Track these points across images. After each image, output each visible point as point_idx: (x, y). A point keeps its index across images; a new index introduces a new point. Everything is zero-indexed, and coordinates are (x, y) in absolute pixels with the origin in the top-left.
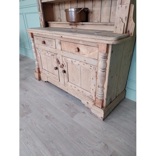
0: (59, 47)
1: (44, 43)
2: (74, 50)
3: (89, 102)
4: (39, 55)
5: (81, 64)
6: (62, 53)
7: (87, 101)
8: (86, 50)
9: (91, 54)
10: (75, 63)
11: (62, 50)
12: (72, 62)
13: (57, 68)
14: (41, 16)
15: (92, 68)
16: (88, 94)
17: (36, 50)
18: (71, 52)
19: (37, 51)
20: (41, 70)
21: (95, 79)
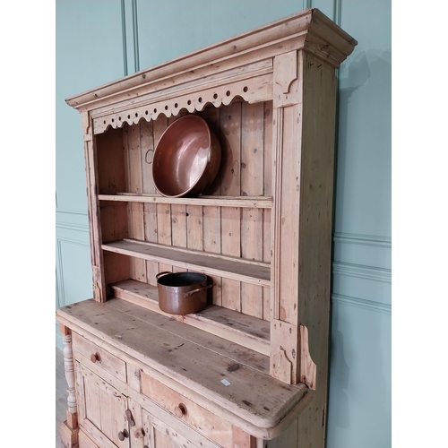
0: (134, 382)
1: (97, 358)
2: (173, 406)
4: (79, 380)
6: (141, 401)
8: (203, 419)
9: (216, 433)
10: (175, 437)
11: (141, 392)
12: (167, 432)
13: (125, 435)
14: (97, 275)
17: (73, 366)
18: (164, 408)
19: (77, 369)
20: (81, 420)
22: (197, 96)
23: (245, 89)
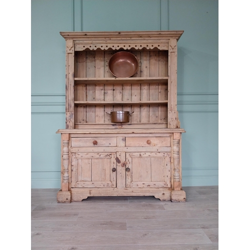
0: (122, 144)
3: (165, 192)
5: (153, 154)
7: (163, 192)
8: (158, 141)
9: (164, 143)
10: (144, 155)
11: (125, 146)
12: (140, 155)
14: (70, 116)
15: (165, 155)
16: (162, 184)
17: (69, 157)
18: (139, 146)
19: (73, 157)
20: (73, 185)
21: (169, 165)
22: (140, 45)
23: (159, 46)
